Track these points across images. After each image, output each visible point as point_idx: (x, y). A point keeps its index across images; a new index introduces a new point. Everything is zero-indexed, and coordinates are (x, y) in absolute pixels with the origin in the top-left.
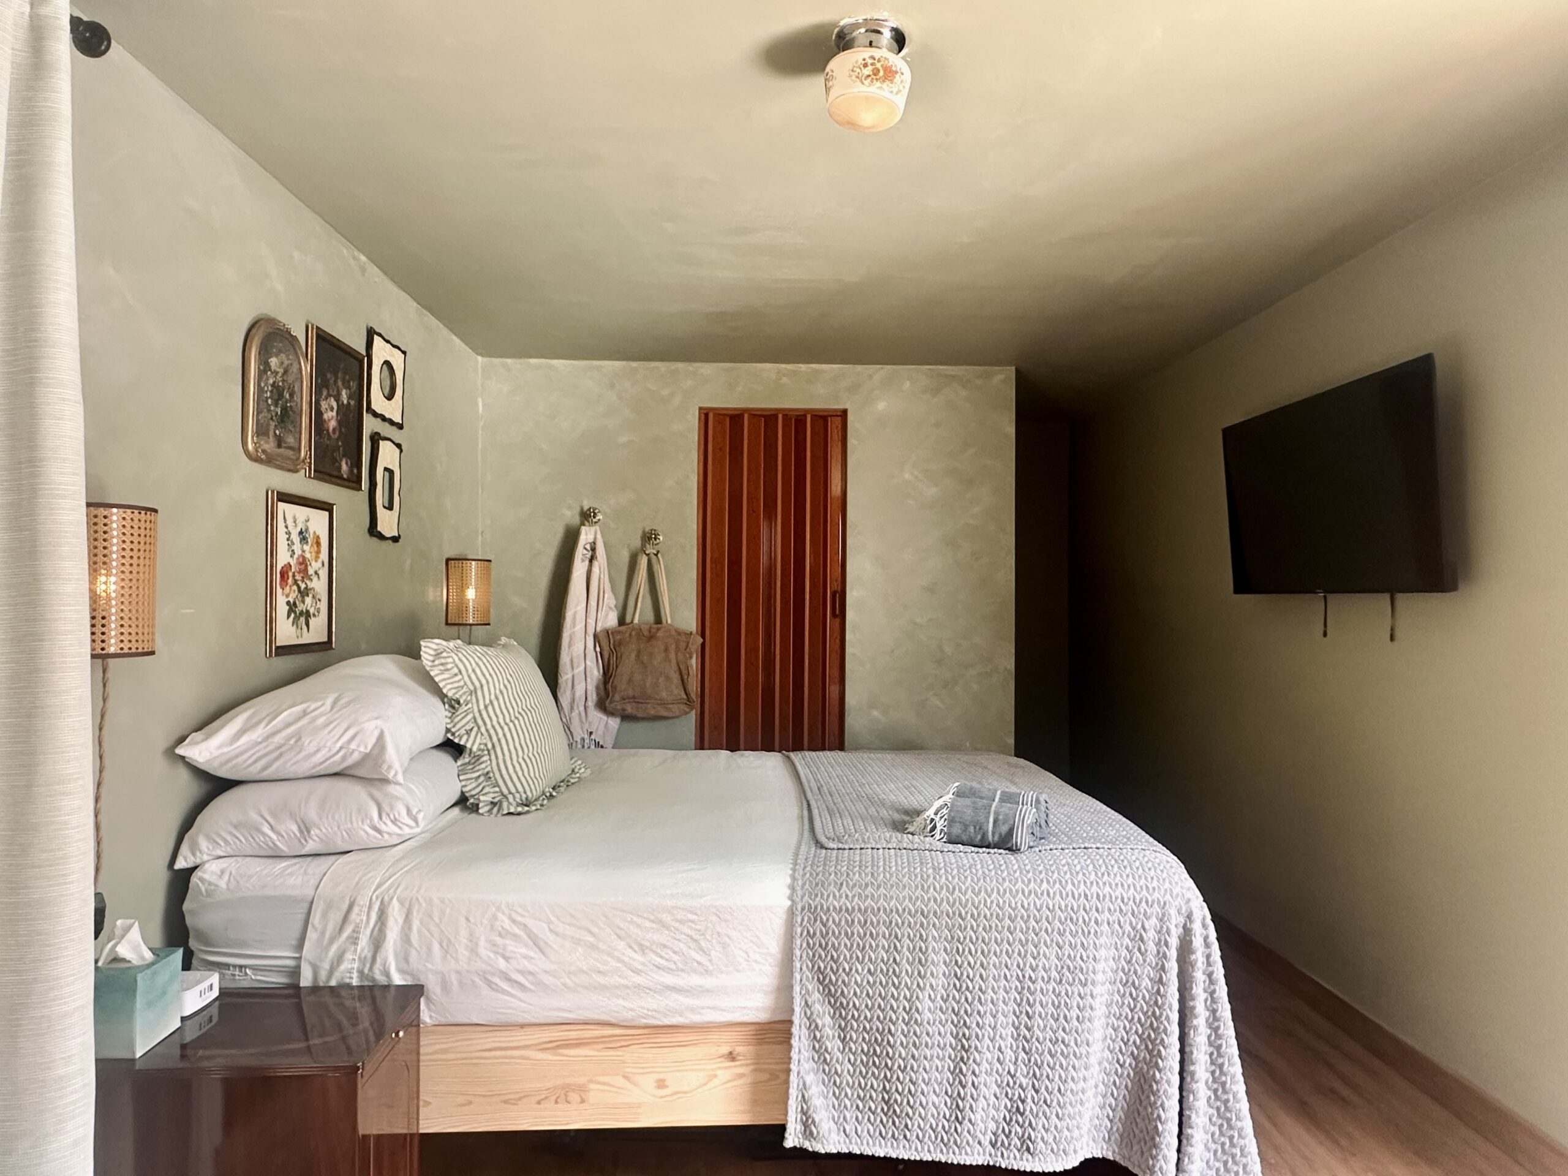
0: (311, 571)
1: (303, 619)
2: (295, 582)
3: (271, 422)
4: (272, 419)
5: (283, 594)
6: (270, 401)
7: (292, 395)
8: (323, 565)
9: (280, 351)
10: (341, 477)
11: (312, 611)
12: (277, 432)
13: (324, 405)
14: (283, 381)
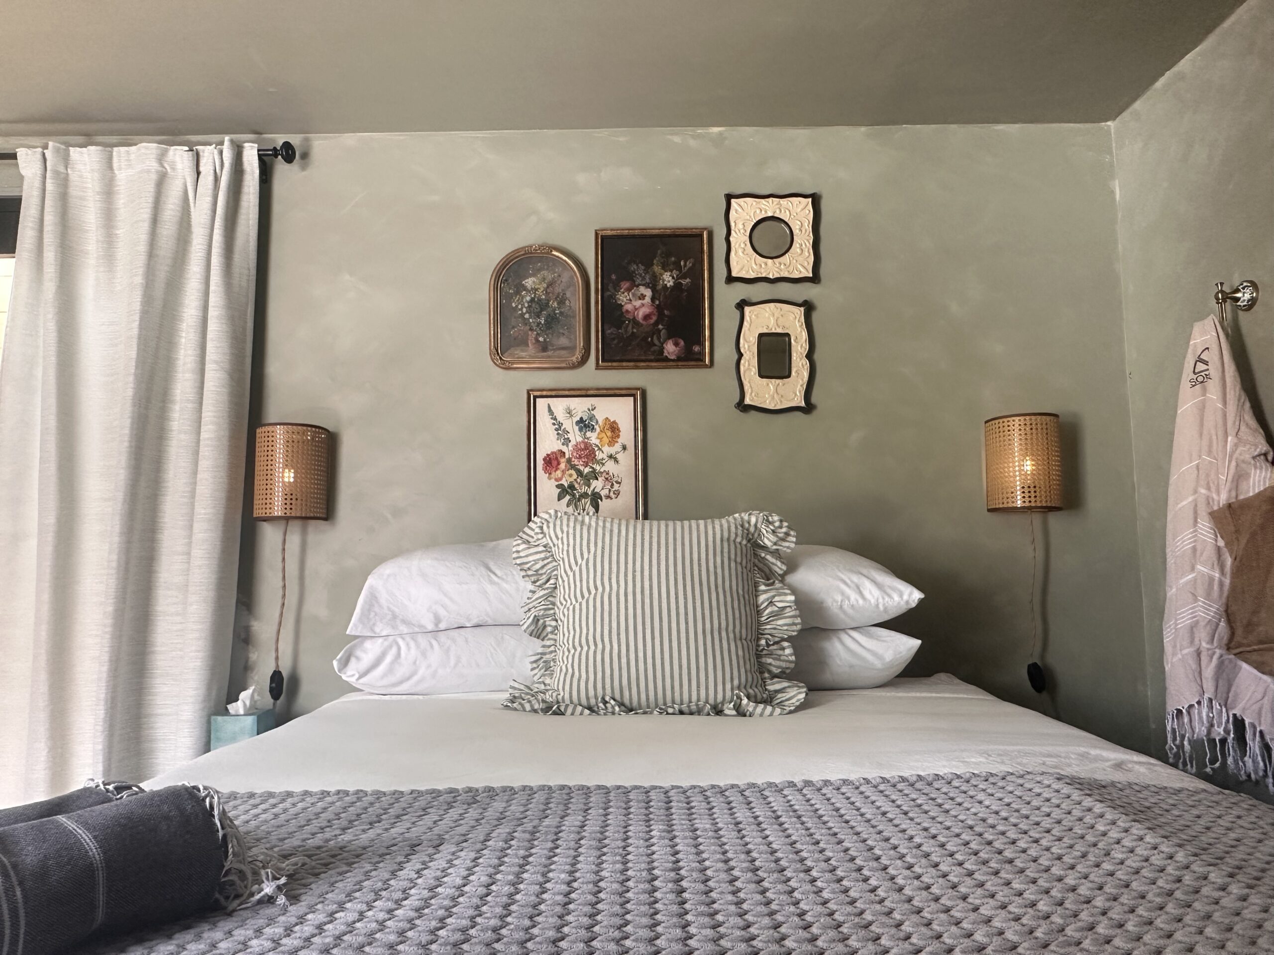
0: (599, 455)
1: (587, 502)
2: (573, 467)
3: (530, 333)
4: (531, 330)
5: (549, 478)
6: (527, 316)
7: (562, 302)
8: (624, 448)
9: (539, 270)
10: (667, 360)
11: (603, 493)
12: (541, 339)
13: (623, 298)
14: (547, 293)
